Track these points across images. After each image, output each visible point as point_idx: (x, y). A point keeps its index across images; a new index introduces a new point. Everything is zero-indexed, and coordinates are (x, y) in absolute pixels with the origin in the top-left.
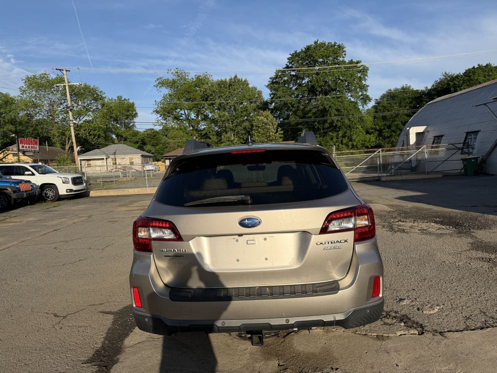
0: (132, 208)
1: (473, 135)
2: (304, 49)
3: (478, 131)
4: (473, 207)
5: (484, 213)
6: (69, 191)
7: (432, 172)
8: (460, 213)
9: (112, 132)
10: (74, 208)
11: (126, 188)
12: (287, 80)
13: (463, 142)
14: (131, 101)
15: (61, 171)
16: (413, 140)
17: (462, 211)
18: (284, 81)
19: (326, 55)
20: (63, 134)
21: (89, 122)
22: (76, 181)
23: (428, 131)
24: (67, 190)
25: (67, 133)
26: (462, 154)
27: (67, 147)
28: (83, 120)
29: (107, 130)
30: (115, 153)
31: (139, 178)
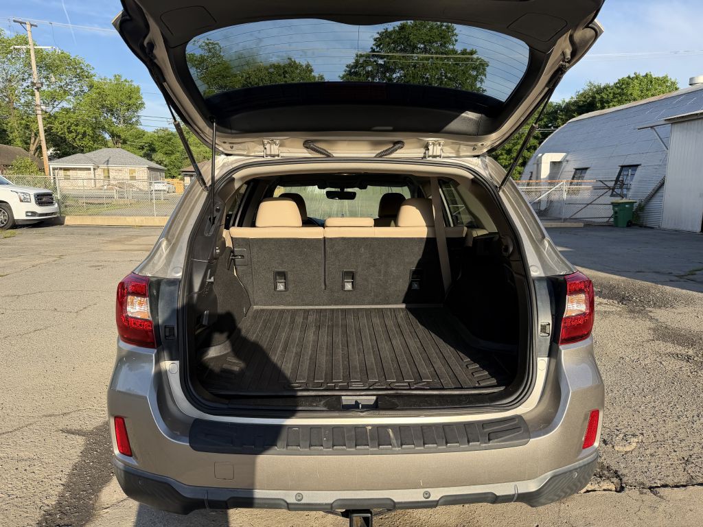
0: (131, 247)
1: (630, 170)
2: (397, 28)
3: (637, 166)
4: (638, 273)
5: (656, 282)
6: (30, 214)
7: (571, 219)
8: (623, 281)
9: (104, 129)
10: (37, 241)
11: (123, 215)
12: (371, 71)
13: (615, 179)
14: (135, 84)
15: (18, 182)
16: (545, 171)
17: (624, 278)
18: (368, 72)
19: (430, 40)
20: (27, 127)
21: (67, 111)
22: (42, 199)
23: (567, 161)
24: (27, 212)
25: (33, 127)
26: (612, 195)
27: (33, 148)
28: (60, 106)
29: (98, 126)
30: (108, 161)
31: (143, 201)
